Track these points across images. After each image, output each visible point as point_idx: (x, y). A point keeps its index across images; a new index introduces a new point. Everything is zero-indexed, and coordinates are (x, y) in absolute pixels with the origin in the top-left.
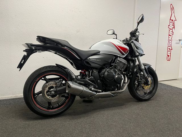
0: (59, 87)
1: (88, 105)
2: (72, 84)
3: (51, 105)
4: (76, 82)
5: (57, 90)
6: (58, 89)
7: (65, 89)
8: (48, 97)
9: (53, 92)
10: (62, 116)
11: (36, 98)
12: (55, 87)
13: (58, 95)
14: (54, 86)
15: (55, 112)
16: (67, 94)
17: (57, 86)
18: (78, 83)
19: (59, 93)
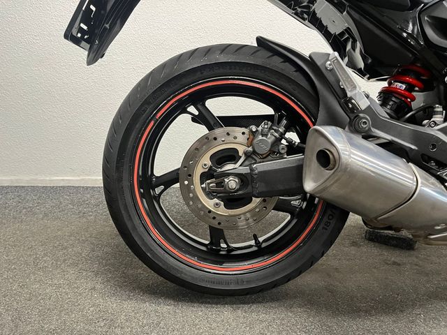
0: (264, 158)
1: (394, 263)
2: (348, 147)
3: (222, 241)
4: (368, 136)
5: (252, 170)
6: (261, 167)
7: (298, 171)
8: (209, 203)
9: (232, 183)
10: (273, 300)
11: (157, 198)
12: (246, 153)
13: (258, 200)
14: (241, 150)
15: (238, 278)
16: (304, 199)
17: (254, 152)
18: (380, 145)
19: (260, 187)
